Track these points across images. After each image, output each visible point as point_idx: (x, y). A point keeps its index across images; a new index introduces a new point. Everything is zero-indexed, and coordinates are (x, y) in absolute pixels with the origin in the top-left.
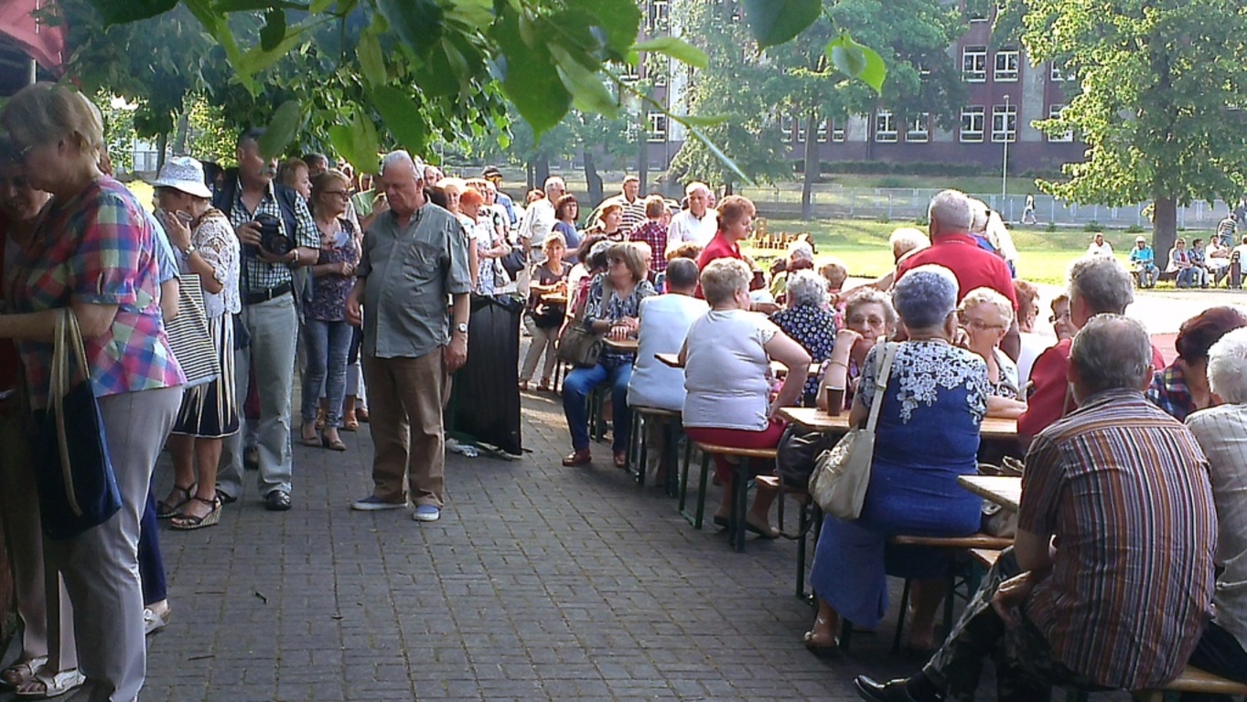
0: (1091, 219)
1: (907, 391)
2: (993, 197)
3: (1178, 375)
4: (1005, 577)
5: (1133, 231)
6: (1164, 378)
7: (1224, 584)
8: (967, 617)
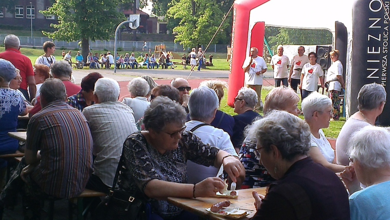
0: (62, 46)
1: (2, 108)
2: (28, 37)
3: (81, 95)
4: (24, 166)
5: (76, 50)
6: (77, 97)
7: (96, 161)
8: (11, 181)
